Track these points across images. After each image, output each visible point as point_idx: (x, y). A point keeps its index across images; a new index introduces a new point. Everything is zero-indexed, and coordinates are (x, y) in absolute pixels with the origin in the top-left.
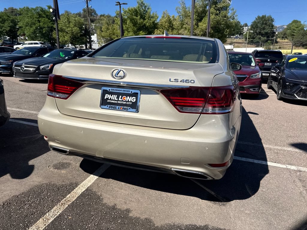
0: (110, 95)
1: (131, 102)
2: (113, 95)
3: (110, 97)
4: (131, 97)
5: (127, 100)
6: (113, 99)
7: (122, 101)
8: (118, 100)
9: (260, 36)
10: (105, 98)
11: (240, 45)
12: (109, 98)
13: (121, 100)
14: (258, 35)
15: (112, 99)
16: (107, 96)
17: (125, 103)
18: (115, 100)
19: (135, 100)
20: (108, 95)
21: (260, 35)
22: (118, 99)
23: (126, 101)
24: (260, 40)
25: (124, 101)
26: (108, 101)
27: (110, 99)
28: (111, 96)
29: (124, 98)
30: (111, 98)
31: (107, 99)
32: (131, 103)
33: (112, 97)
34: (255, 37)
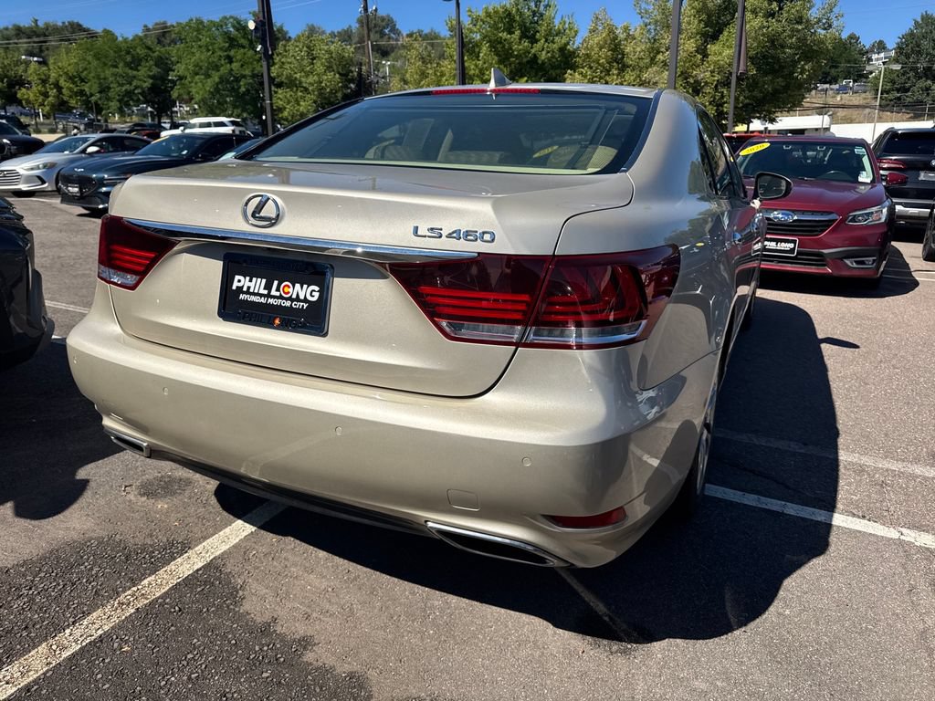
0: (248, 278)
1: (305, 300)
2: (254, 279)
3: (248, 284)
4: (305, 286)
5: (294, 296)
6: (256, 291)
7: (281, 297)
8: (269, 296)
9: (929, 82)
10: (234, 288)
11: (854, 113)
12: (245, 289)
13: (278, 294)
14: (920, 78)
15: (251, 290)
16: (240, 281)
17: (288, 304)
18: (261, 295)
19: (317, 295)
20: (241, 278)
21: (927, 79)
22: (270, 292)
23: (290, 299)
24: (928, 94)
25: (287, 299)
26: (242, 297)
27: (248, 292)
28: (251, 281)
29: (286, 289)
30: (249, 288)
31: (240, 289)
32: (305, 306)
33: (252, 285)
34: (911, 87)
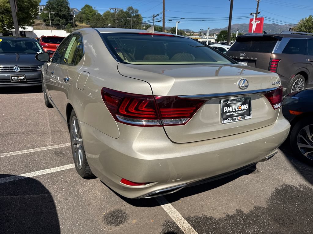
1: (245, 109)
2: (231, 107)
3: (229, 109)
4: (245, 105)
5: (242, 109)
6: (232, 111)
7: (239, 111)
9: (59, 18)
10: (224, 112)
12: (228, 111)
13: (238, 110)
15: (230, 111)
17: (241, 112)
19: (247, 107)
20: (226, 108)
22: (236, 110)
23: (242, 110)
25: (240, 111)
26: (227, 114)
27: (229, 112)
28: (229, 108)
29: (240, 108)
30: (229, 110)
31: (226, 112)
32: (245, 111)
33: (230, 109)
